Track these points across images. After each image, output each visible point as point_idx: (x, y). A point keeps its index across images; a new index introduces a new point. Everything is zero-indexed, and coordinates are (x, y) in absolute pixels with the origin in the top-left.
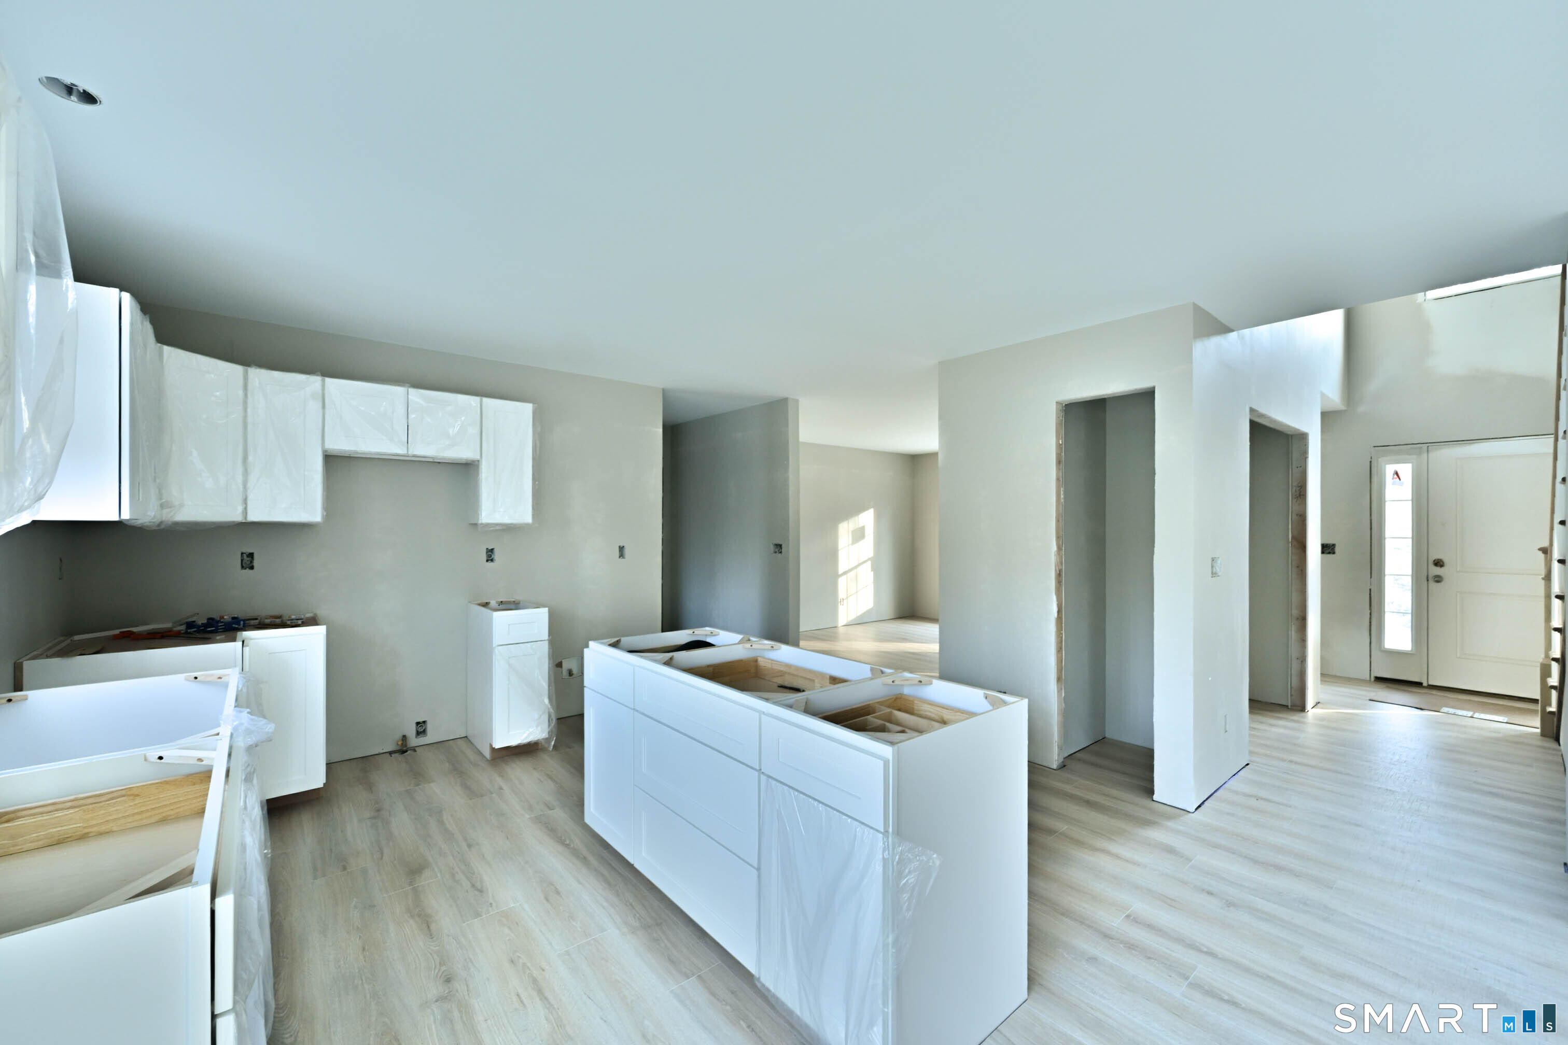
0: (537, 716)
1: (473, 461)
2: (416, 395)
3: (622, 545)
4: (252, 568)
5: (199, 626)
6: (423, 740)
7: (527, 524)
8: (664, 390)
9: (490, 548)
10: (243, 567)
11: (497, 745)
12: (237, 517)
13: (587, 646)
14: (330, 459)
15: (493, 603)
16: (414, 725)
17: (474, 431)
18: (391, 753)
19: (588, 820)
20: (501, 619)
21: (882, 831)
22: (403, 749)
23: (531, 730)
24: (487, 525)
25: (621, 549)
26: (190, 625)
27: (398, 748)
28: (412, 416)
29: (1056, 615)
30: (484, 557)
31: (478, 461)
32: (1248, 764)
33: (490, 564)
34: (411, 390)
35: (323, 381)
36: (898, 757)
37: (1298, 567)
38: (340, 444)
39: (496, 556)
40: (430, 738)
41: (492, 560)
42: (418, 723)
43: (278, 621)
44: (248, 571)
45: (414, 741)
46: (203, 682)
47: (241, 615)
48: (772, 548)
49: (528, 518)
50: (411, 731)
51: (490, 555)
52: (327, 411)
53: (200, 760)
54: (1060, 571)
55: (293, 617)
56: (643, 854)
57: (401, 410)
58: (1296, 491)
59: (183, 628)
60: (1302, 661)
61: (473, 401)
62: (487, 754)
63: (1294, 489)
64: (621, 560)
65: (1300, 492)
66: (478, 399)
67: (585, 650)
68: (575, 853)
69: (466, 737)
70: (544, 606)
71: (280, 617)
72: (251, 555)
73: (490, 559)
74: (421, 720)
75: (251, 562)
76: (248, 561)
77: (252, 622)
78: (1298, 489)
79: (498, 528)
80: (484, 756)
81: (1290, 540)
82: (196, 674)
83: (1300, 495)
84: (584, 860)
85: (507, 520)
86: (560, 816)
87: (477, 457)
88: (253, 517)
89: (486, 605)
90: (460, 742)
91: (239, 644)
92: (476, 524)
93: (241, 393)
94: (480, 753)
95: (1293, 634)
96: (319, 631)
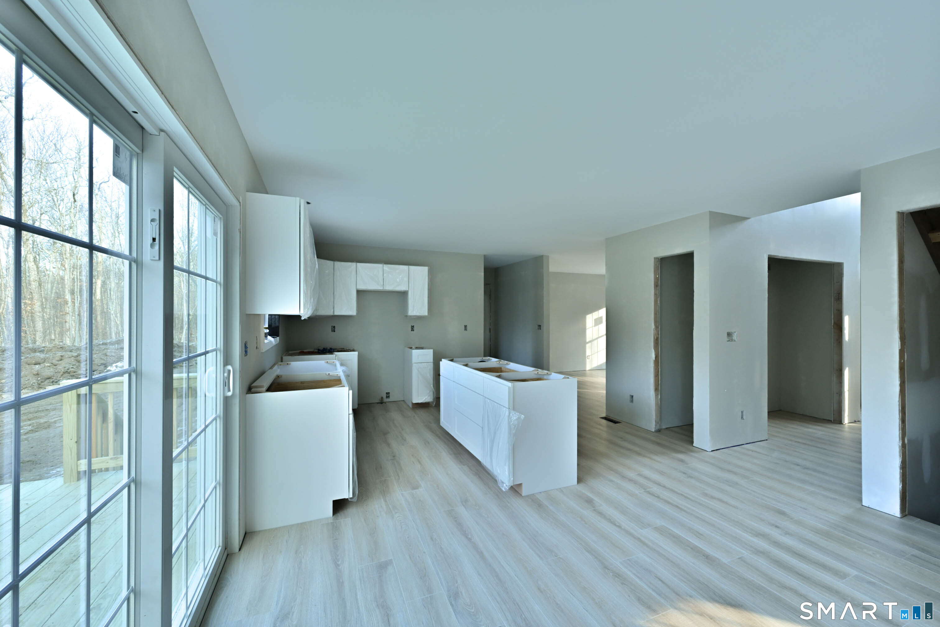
0: (428, 392)
1: (406, 291)
2: (387, 267)
3: (466, 325)
4: (334, 331)
5: (321, 350)
6: (388, 400)
7: (426, 316)
8: (484, 255)
9: (412, 325)
10: (332, 331)
11: (415, 401)
12: (332, 314)
13: (441, 361)
14: (359, 292)
15: (413, 347)
16: (385, 394)
17: (406, 279)
18: (378, 403)
19: (442, 424)
20: (415, 352)
21: (507, 407)
22: (382, 402)
23: (426, 397)
24: (411, 316)
25: (466, 326)
26: (319, 350)
27: (380, 402)
28: (385, 275)
29: (654, 359)
30: (410, 329)
31: (408, 291)
32: (766, 440)
33: (412, 332)
34: (385, 265)
35: (356, 264)
36: (514, 387)
37: (837, 340)
38: (362, 287)
39: (415, 328)
40: (391, 399)
41: (413, 330)
42: (387, 393)
43: (343, 350)
44: (333, 332)
45: (385, 400)
46: (329, 363)
47: (333, 348)
48: (537, 327)
49: (426, 313)
50: (384, 396)
51: (413, 328)
52: (357, 275)
53: (337, 375)
54: (657, 338)
55: (347, 349)
56: (456, 432)
57: (381, 273)
58: (836, 296)
59: (317, 351)
60: (840, 395)
61: (405, 268)
62: (411, 405)
63: (835, 295)
64: (466, 331)
65: (838, 297)
66: (407, 266)
67: (441, 362)
68: (437, 435)
69: (404, 401)
70: (431, 349)
71: (343, 349)
72: (334, 327)
73: (412, 330)
74: (388, 392)
75: (334, 329)
76: (333, 329)
77: (335, 350)
78: (837, 295)
79: (415, 317)
80: (409, 407)
81: (833, 324)
82: (327, 361)
83: (838, 299)
84: (439, 437)
85: (418, 314)
86: (434, 425)
87: (408, 289)
88: (336, 314)
89: (411, 348)
90: (402, 402)
91: (334, 355)
92: (407, 316)
93: (332, 271)
94: (408, 406)
95: (834, 379)
96: (356, 354)
